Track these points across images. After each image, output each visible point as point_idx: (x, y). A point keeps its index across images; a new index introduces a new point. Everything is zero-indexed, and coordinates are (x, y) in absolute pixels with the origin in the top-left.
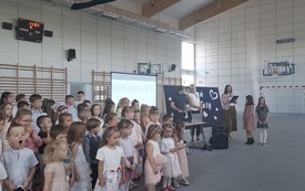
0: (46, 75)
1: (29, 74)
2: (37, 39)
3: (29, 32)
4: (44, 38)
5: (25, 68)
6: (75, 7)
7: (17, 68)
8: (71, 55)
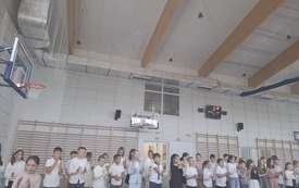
0: (224, 141)
1: (214, 140)
2: (218, 117)
3: (213, 113)
4: (222, 116)
5: (212, 136)
6: (243, 95)
7: (207, 136)
8: (240, 127)
